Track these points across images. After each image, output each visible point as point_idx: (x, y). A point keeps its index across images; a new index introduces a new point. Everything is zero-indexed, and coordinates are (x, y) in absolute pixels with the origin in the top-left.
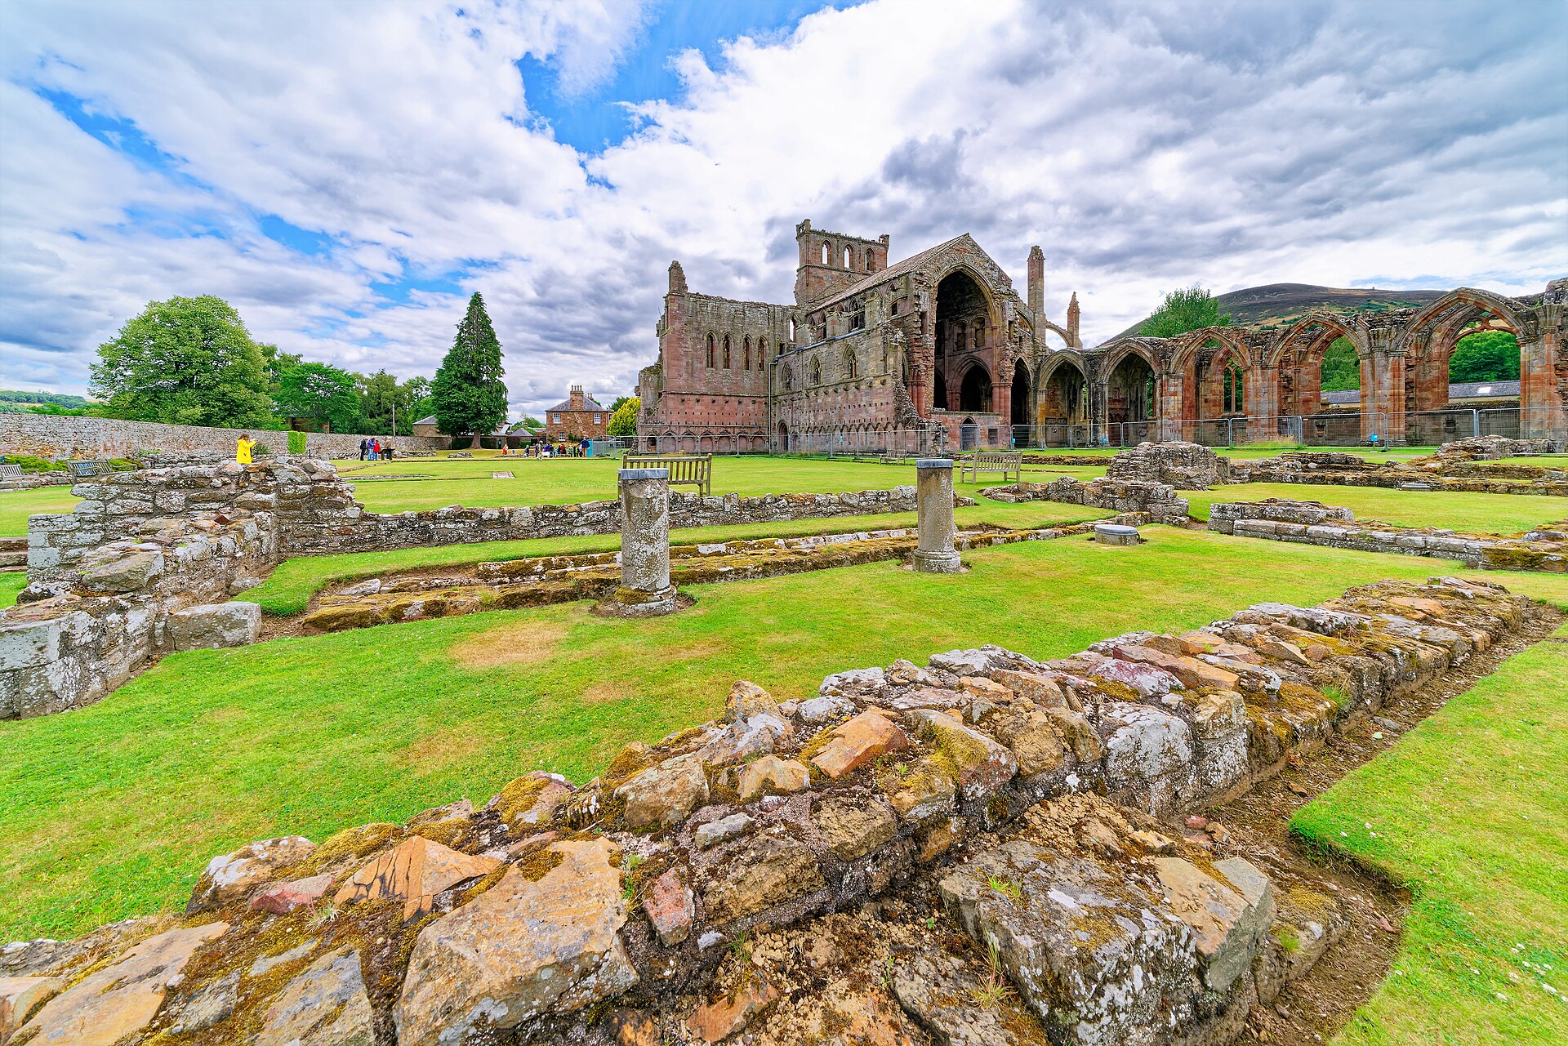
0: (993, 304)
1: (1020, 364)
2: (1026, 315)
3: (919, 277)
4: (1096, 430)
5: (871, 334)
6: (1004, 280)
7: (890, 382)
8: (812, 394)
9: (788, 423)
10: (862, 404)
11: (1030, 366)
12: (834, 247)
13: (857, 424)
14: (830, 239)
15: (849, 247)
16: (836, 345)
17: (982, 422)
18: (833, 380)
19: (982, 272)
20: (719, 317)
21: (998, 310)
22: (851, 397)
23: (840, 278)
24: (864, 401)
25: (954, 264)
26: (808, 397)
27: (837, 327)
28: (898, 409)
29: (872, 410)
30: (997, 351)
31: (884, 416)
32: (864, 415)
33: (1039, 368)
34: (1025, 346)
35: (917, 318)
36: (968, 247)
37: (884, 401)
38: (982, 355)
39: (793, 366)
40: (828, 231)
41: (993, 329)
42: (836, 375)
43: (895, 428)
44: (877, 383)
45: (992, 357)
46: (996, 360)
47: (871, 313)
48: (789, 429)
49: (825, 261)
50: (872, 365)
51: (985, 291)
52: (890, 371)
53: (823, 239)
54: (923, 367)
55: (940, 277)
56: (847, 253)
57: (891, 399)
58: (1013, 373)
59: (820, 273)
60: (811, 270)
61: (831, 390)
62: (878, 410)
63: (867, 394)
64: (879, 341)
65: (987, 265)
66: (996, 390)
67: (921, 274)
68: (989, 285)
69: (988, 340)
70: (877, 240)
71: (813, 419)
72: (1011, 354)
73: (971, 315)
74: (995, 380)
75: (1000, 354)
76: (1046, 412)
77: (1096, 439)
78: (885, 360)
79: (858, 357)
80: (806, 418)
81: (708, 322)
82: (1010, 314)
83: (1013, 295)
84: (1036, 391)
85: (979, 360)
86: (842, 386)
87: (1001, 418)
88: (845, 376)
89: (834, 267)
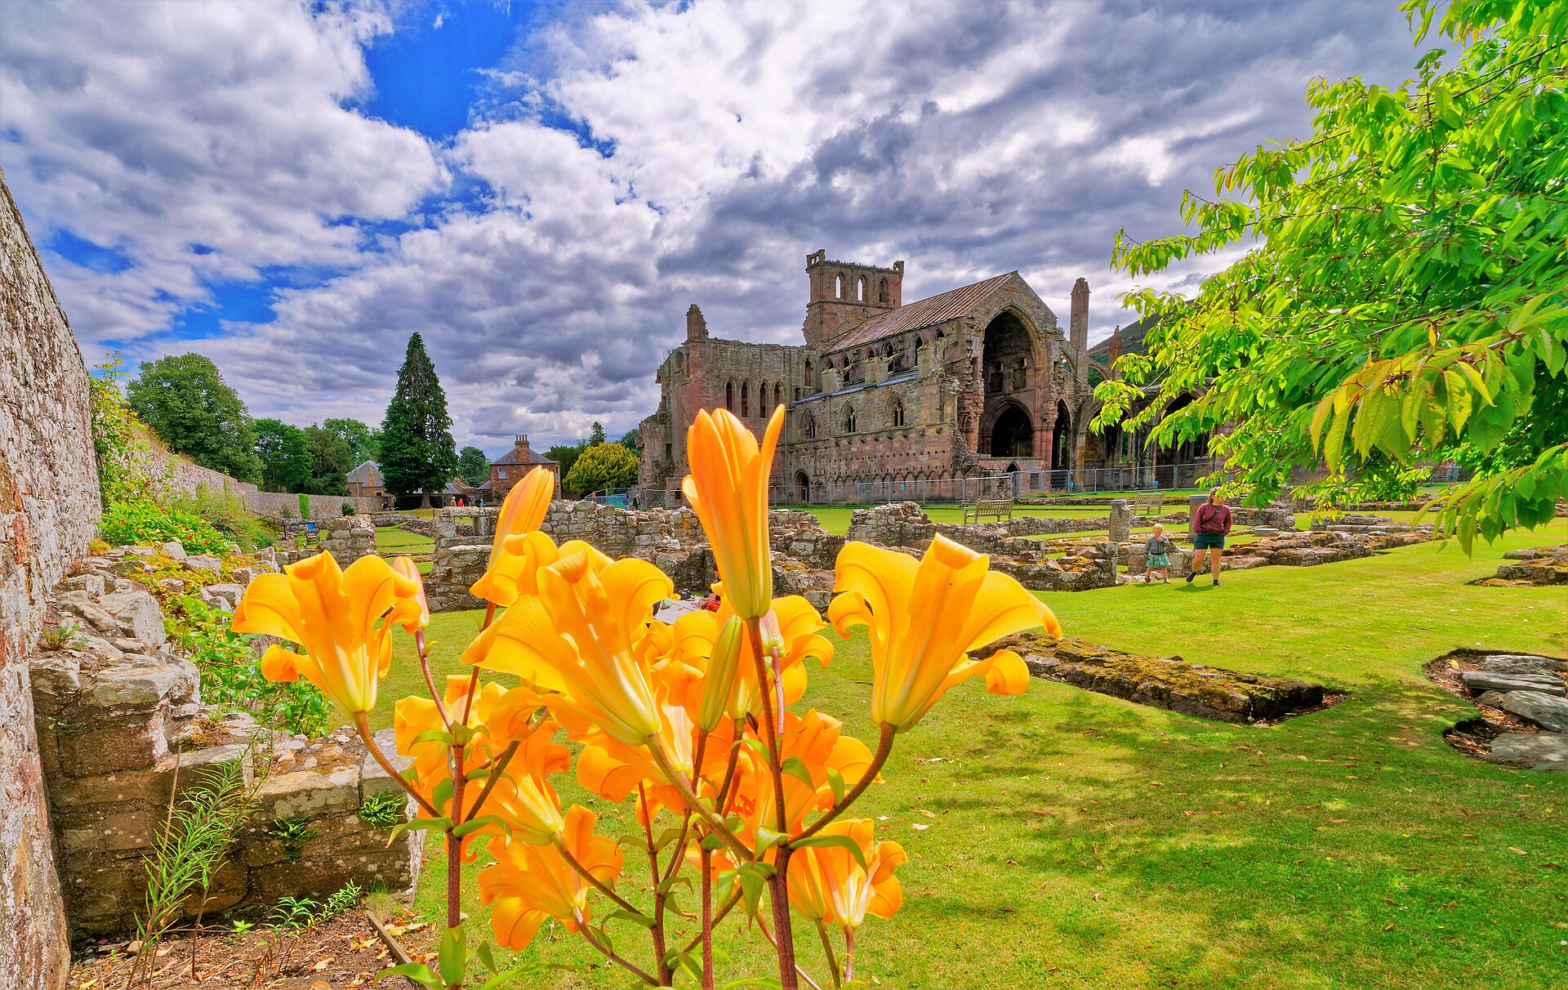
0: (1038, 344)
1: (1061, 405)
2: (1069, 353)
3: (971, 322)
4: (1142, 473)
5: (924, 382)
6: (1050, 317)
7: (947, 431)
8: (845, 442)
9: (810, 473)
10: (911, 452)
11: (1070, 407)
12: (848, 278)
13: (905, 473)
14: (844, 270)
15: (863, 278)
16: (877, 392)
17: (1027, 467)
18: (872, 429)
19: (1029, 311)
20: (738, 362)
21: (1043, 350)
22: (896, 445)
23: (853, 313)
24: (914, 449)
25: (1003, 305)
26: (837, 445)
27: (877, 373)
28: (956, 457)
29: (924, 459)
30: (1040, 393)
31: (938, 464)
32: (913, 463)
33: (1080, 410)
34: (1066, 386)
35: (968, 363)
36: (1016, 286)
37: (939, 449)
38: (1023, 398)
39: (816, 412)
40: (842, 261)
41: (1036, 370)
42: (879, 422)
43: (953, 476)
44: (931, 432)
45: (1034, 399)
46: (1038, 403)
47: (925, 361)
48: (811, 478)
49: (838, 295)
50: (925, 413)
51: (1030, 329)
52: (948, 420)
53: (838, 270)
54: (973, 414)
55: (988, 320)
56: (860, 284)
57: (948, 447)
58: (1056, 416)
59: (834, 308)
60: (826, 306)
61: (869, 438)
62: (931, 458)
63: (917, 442)
64: (935, 390)
65: (1034, 303)
66: (1037, 434)
67: (973, 318)
68: (1034, 325)
69: (1030, 383)
70: (891, 268)
71: (844, 468)
72: (1055, 396)
73: (1010, 354)
74: (1037, 423)
75: (1044, 396)
76: (1085, 455)
77: (1142, 482)
78: (941, 409)
79: (906, 405)
80: (833, 466)
81: (727, 369)
82: (1056, 355)
83: (1058, 333)
84: (1075, 433)
85: (1018, 402)
86: (886, 434)
87: (1043, 463)
88: (888, 424)
89: (849, 301)
